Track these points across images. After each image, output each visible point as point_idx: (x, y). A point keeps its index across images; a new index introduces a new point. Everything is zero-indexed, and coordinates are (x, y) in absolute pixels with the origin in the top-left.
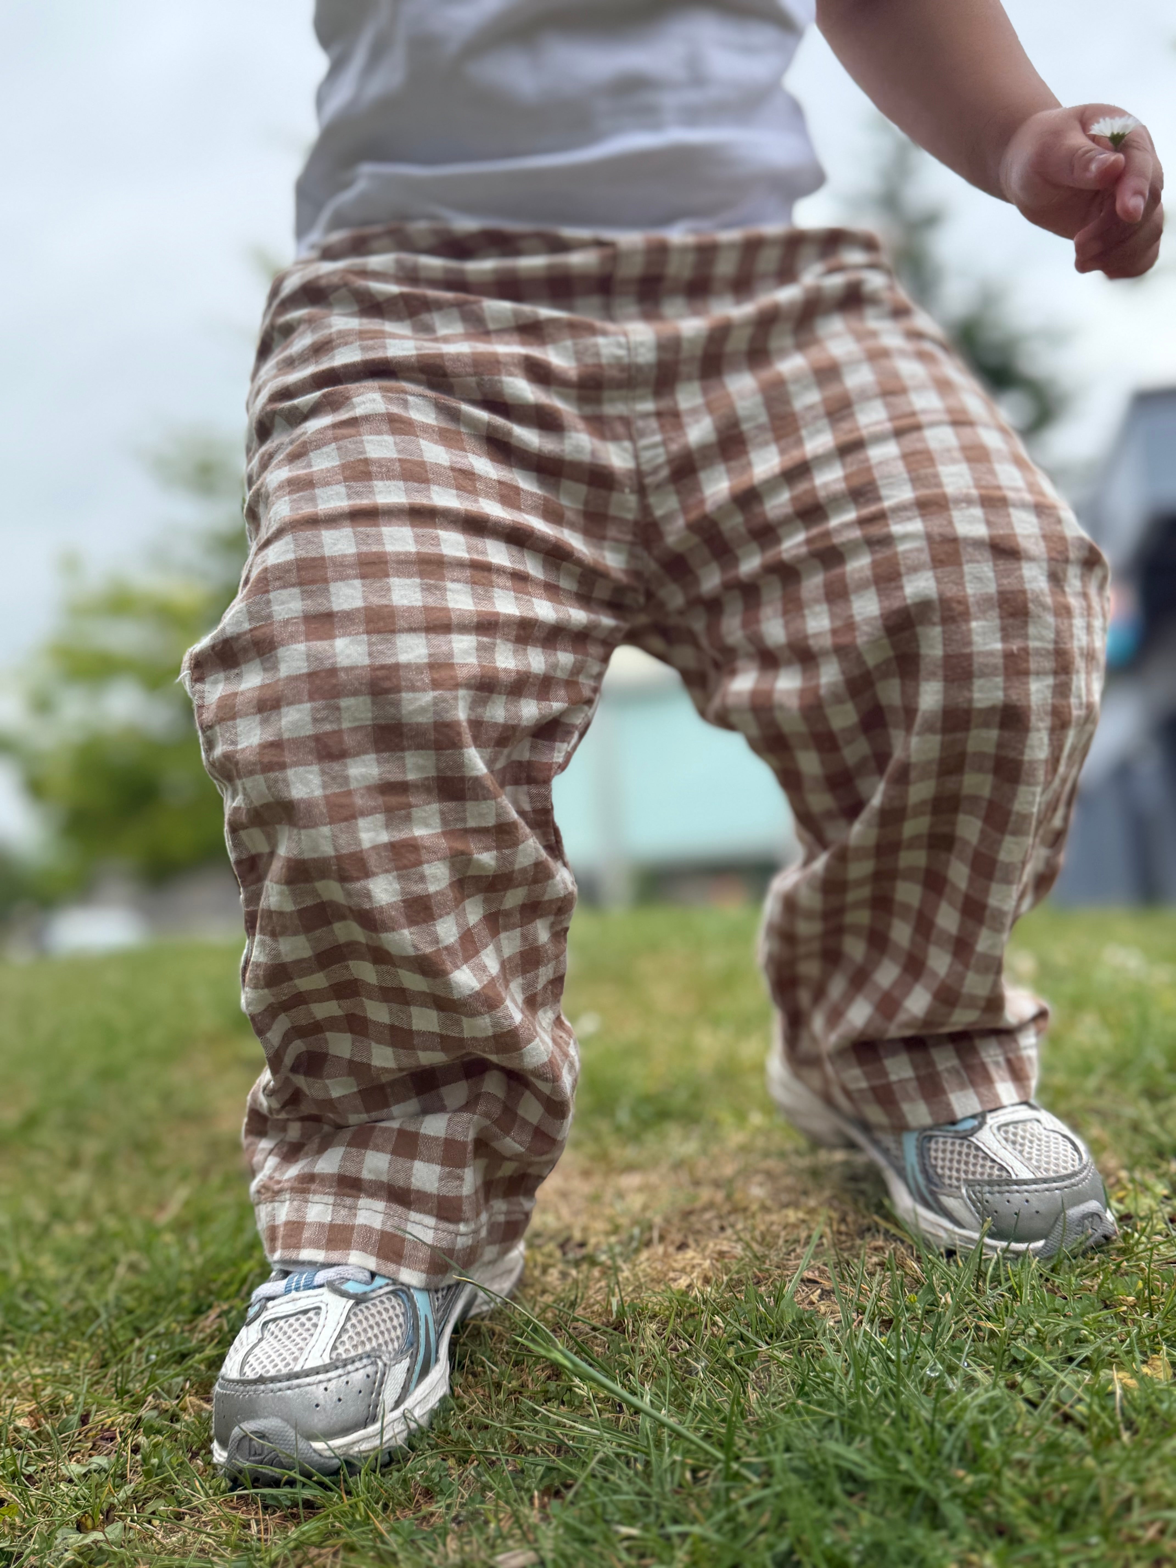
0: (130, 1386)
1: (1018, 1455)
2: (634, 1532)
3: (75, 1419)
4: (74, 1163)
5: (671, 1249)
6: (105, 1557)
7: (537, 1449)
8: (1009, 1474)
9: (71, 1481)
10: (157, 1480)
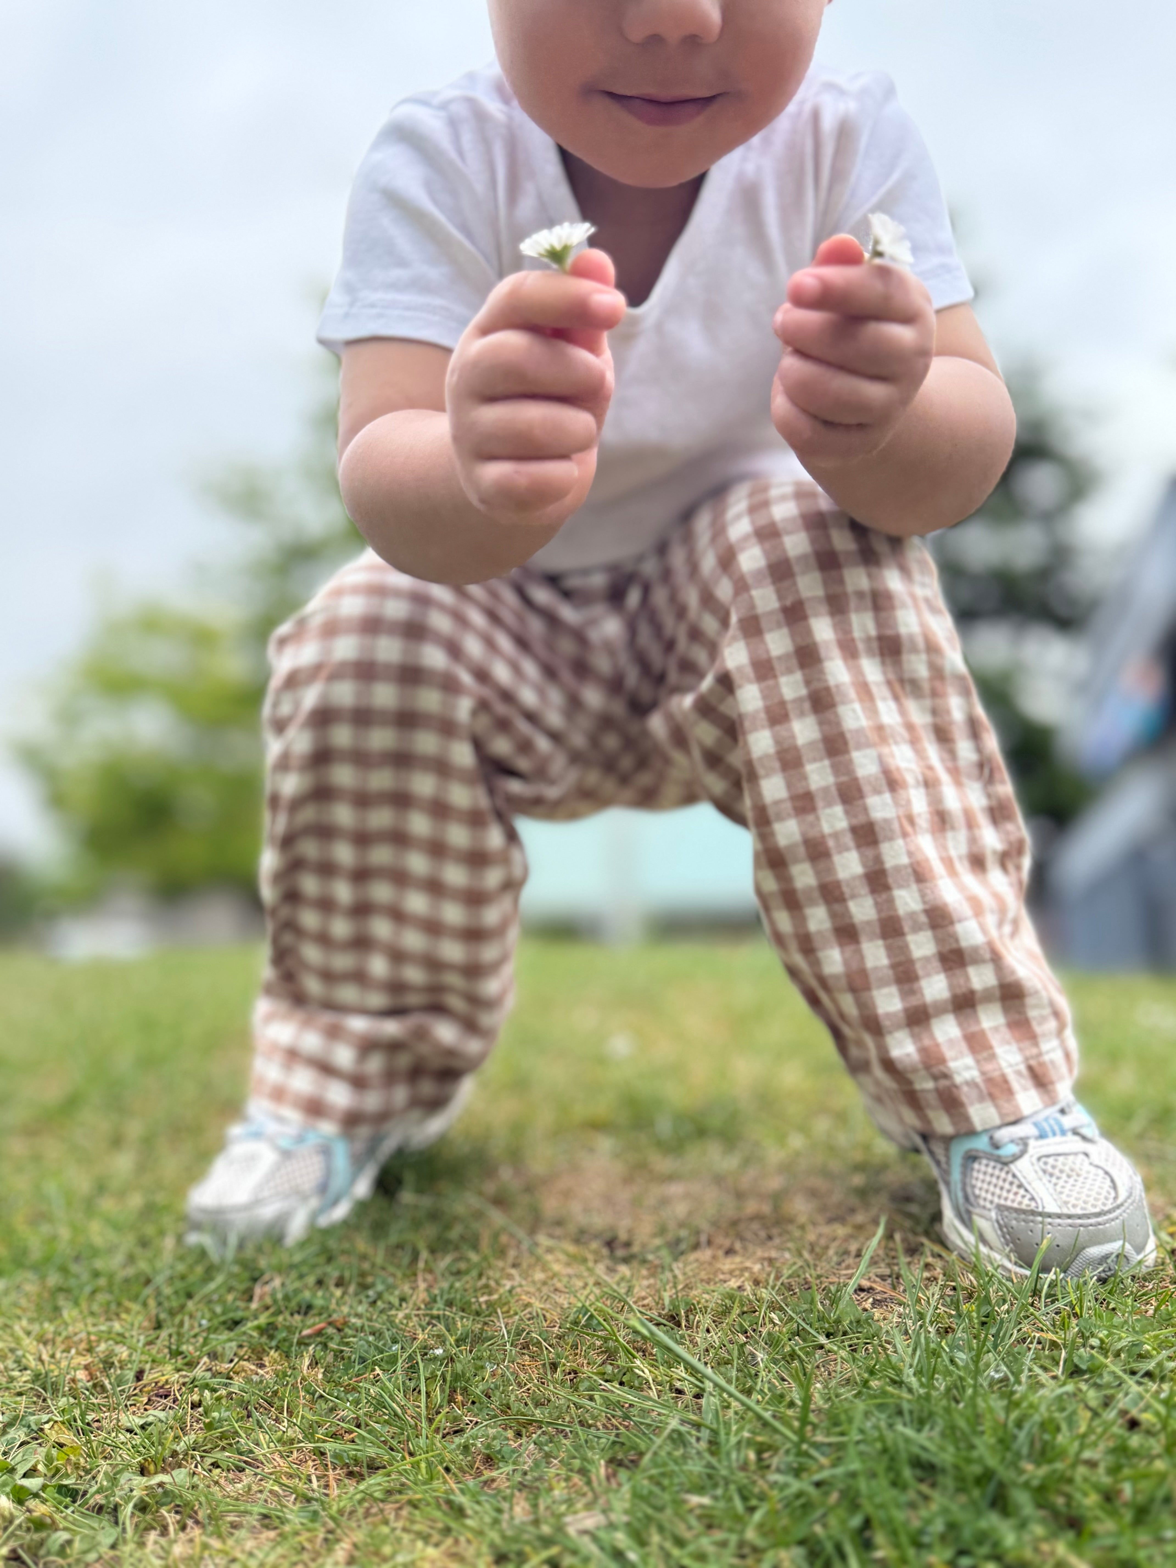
0: (184, 1348)
1: (1087, 1454)
2: (706, 1500)
3: (130, 1375)
4: (117, 1142)
5: (720, 1253)
6: (169, 1499)
7: (599, 1424)
8: (1082, 1470)
9: (130, 1431)
10: (217, 1433)
